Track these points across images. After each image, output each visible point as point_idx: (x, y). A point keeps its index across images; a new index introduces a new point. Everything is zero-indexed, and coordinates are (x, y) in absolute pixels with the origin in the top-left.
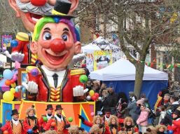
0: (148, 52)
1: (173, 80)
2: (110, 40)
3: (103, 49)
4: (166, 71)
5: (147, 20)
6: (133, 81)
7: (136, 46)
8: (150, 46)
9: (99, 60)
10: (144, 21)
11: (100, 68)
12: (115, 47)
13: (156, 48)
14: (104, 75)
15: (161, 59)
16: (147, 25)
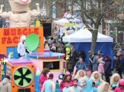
0: (100, 24)
1: (116, 42)
2: (75, 16)
3: (71, 22)
4: (112, 36)
5: (99, 3)
6: (91, 43)
7: (92, 20)
8: (101, 20)
9: (68, 29)
10: (97, 3)
11: (69, 34)
12: (78, 20)
13: (105, 21)
14: (71, 39)
15: (109, 28)
16: (99, 6)
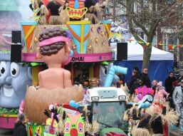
0: (155, 34)
1: (178, 60)
2: (119, 23)
3: (112, 32)
4: (171, 52)
6: (142, 61)
7: (144, 29)
8: (157, 28)
10: (151, 5)
12: (124, 29)
13: (162, 29)
15: (167, 40)
16: (154, 9)
